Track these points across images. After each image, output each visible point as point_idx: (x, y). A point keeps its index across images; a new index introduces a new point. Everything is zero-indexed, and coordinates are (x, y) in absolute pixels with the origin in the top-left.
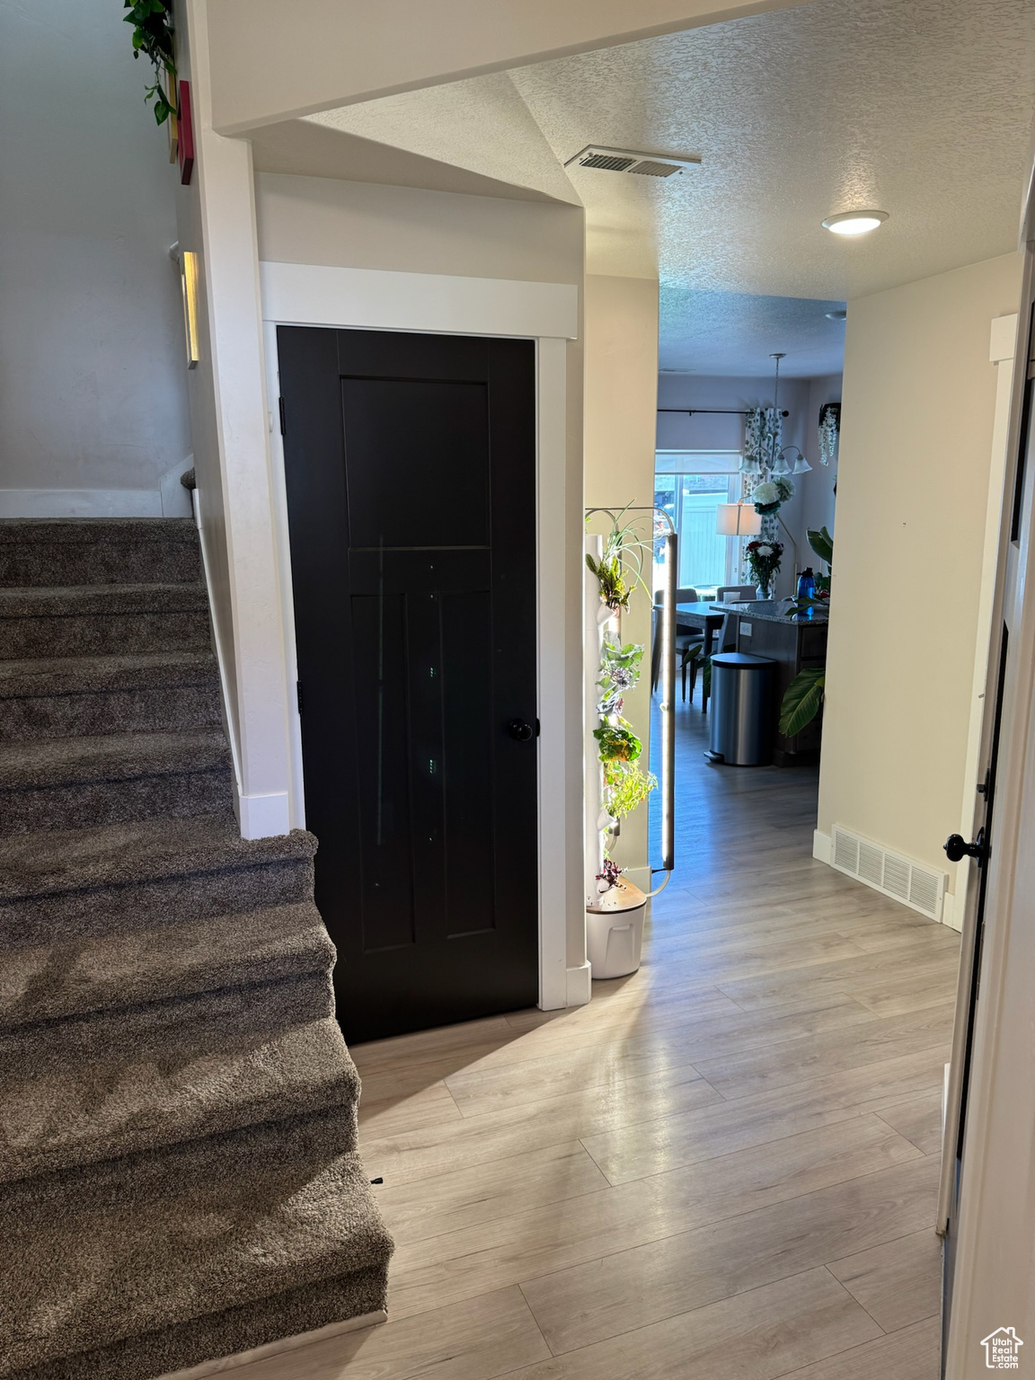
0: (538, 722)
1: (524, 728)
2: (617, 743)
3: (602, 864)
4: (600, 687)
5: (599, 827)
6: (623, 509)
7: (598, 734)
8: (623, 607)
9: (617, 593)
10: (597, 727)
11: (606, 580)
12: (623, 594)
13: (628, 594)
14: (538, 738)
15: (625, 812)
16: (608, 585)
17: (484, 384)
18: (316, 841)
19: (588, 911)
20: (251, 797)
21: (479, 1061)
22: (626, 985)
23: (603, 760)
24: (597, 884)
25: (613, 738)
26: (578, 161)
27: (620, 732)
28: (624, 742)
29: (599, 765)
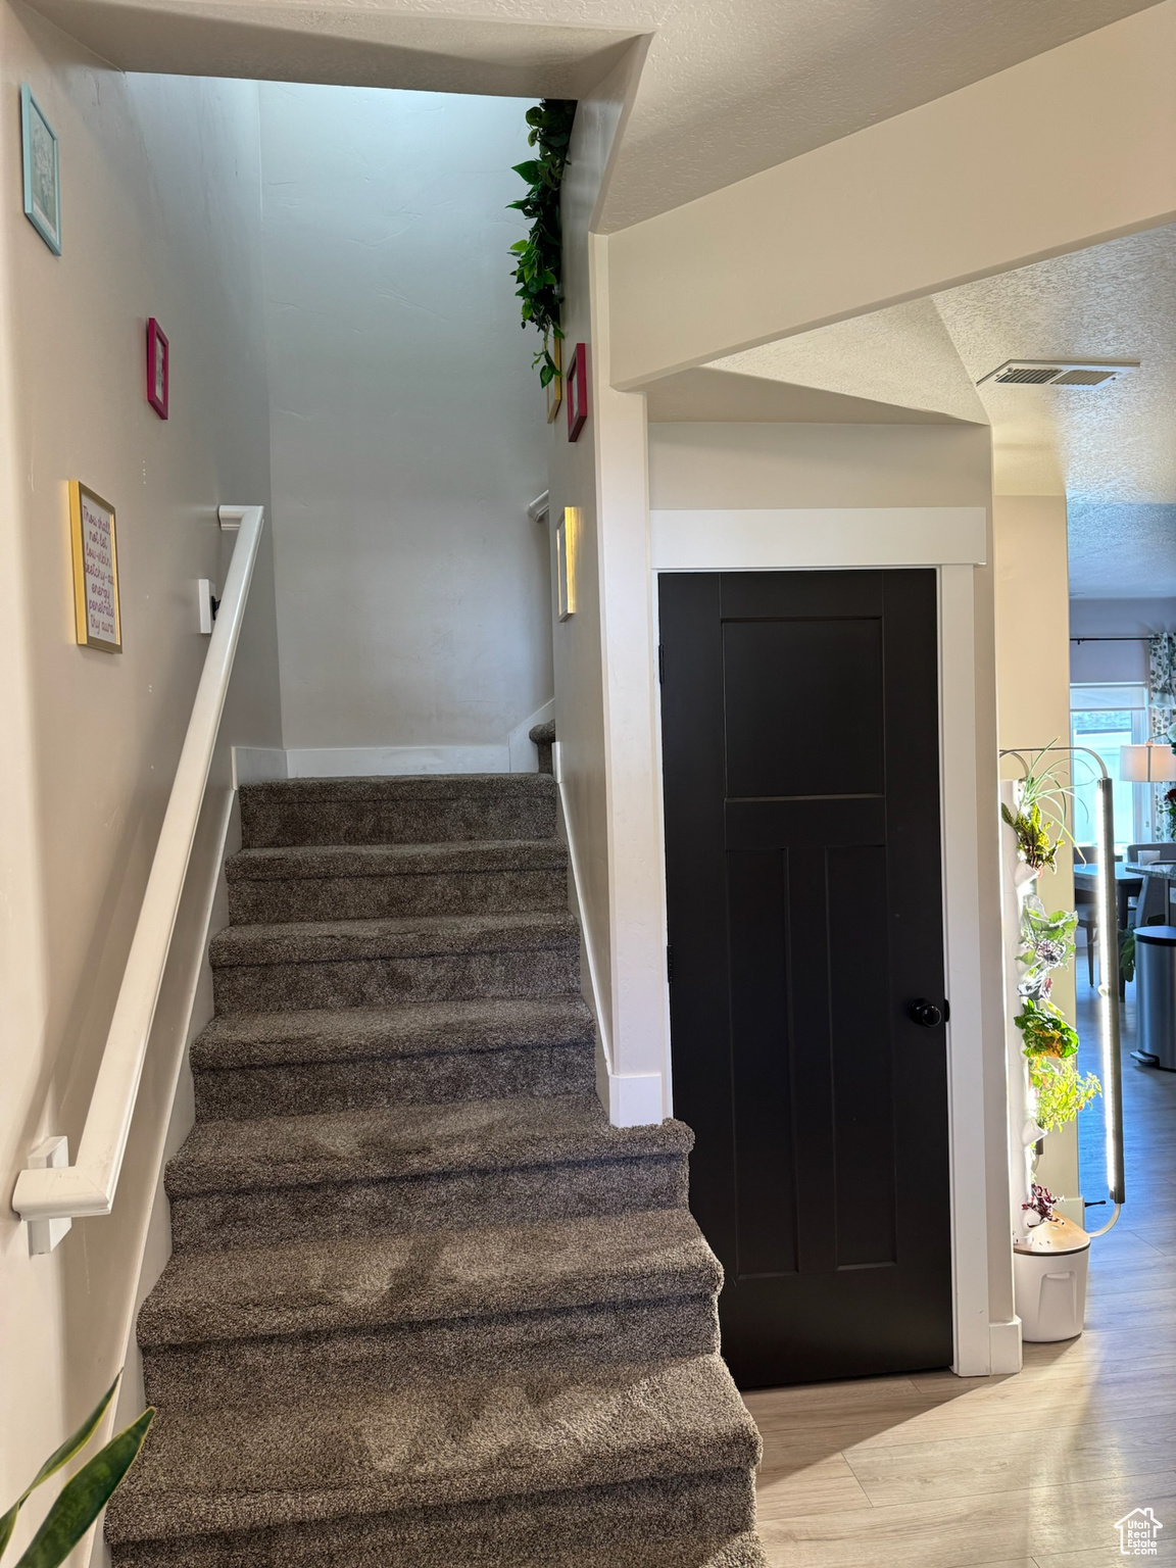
0: (947, 1004)
1: (931, 1011)
2: (1047, 1035)
3: (1029, 1190)
4: (1021, 963)
5: (1025, 1140)
6: (1043, 750)
7: (1021, 1022)
8: (1047, 865)
9: (1040, 848)
10: (1019, 1013)
11: (1025, 833)
12: (1048, 850)
13: (1054, 850)
14: (947, 1024)
15: (1059, 1124)
16: (1028, 838)
17: (880, 618)
18: (692, 1135)
19: (1016, 1251)
20: (623, 1076)
21: (884, 1433)
22: (1066, 1353)
23: (1028, 1055)
24: (1023, 1216)
25: (1042, 1027)
26: (994, 377)
27: (1050, 1020)
28: (1056, 1034)
29: (1023, 1061)
